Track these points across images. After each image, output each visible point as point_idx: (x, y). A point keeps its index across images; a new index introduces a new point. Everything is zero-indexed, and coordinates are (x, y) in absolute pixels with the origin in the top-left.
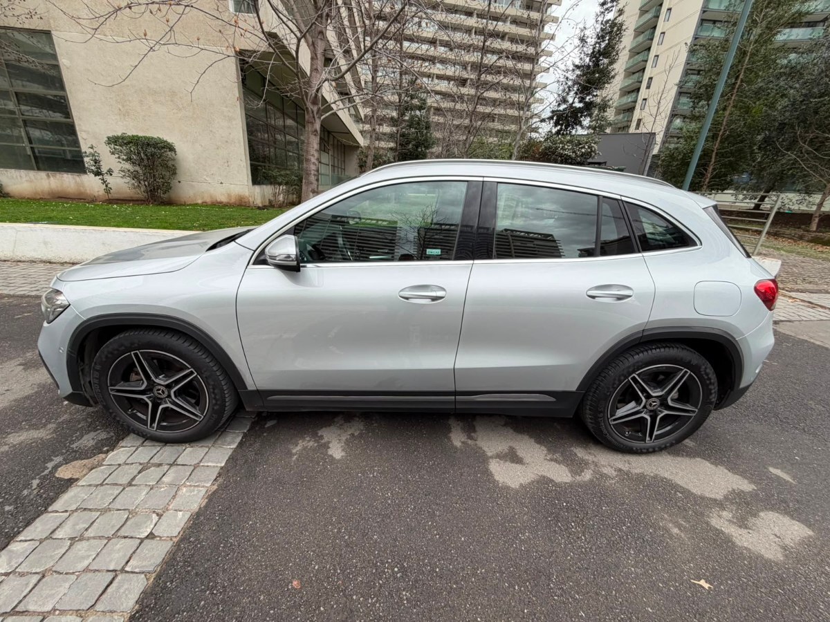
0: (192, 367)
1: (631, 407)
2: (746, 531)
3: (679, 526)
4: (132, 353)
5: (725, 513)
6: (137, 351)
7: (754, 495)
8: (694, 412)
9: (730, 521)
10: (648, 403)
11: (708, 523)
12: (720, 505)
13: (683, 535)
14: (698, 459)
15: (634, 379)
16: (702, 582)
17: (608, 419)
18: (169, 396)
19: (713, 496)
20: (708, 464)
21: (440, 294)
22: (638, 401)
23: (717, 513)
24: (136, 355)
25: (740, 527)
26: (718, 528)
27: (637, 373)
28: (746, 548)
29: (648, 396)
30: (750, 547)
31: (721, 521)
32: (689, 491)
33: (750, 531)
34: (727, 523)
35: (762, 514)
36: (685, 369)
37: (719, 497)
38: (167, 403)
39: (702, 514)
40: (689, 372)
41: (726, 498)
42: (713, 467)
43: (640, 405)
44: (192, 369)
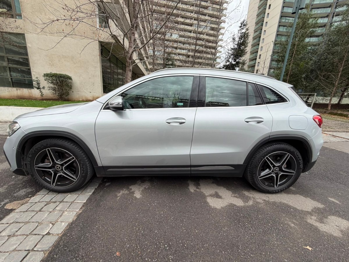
0: (74, 155)
1: (267, 171)
2: (323, 224)
3: (294, 223)
4: (47, 149)
5: (313, 217)
6: (49, 148)
7: (324, 209)
8: (294, 173)
9: (315, 220)
10: (274, 170)
11: (306, 222)
12: (310, 213)
13: (296, 227)
14: (298, 195)
15: (267, 158)
16: (308, 247)
17: (258, 177)
18: (62, 170)
19: (306, 210)
20: (302, 197)
21: (183, 121)
22: (270, 168)
23: (309, 217)
24: (48, 150)
25: (321, 223)
26: (311, 223)
27: (268, 155)
28: (325, 232)
29: (274, 166)
30: (326, 231)
31: (312, 220)
32: (296, 208)
33: (325, 225)
34: (315, 221)
35: (329, 217)
36: (288, 154)
37: (310, 210)
38: (61, 173)
39: (303, 218)
40: (290, 155)
41: (312, 211)
42: (305, 198)
43: (271, 170)
44: (73, 157)
